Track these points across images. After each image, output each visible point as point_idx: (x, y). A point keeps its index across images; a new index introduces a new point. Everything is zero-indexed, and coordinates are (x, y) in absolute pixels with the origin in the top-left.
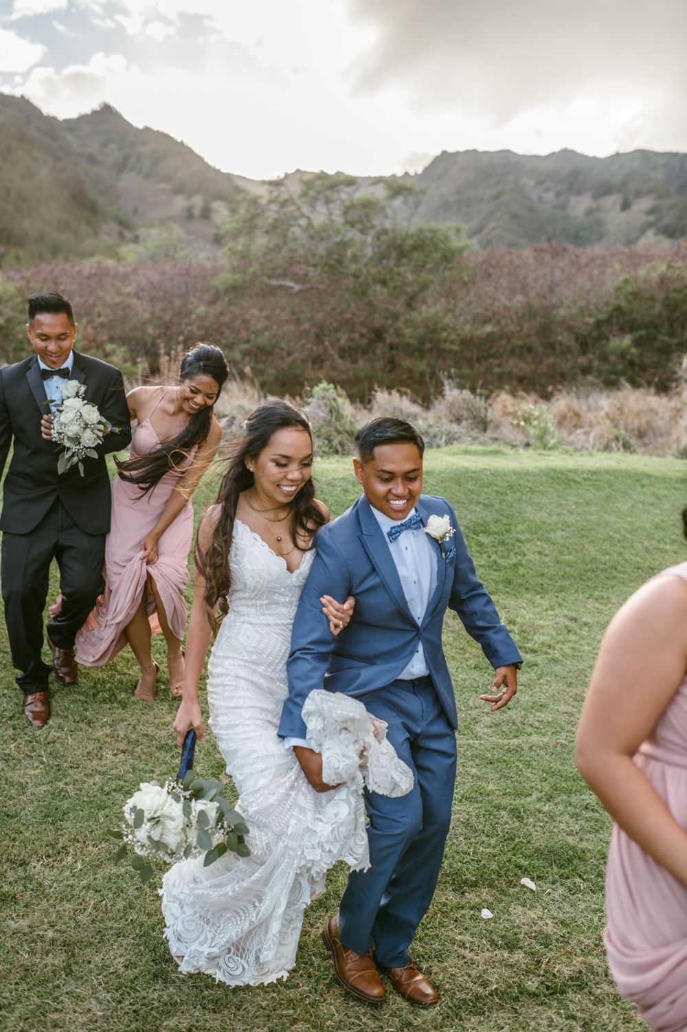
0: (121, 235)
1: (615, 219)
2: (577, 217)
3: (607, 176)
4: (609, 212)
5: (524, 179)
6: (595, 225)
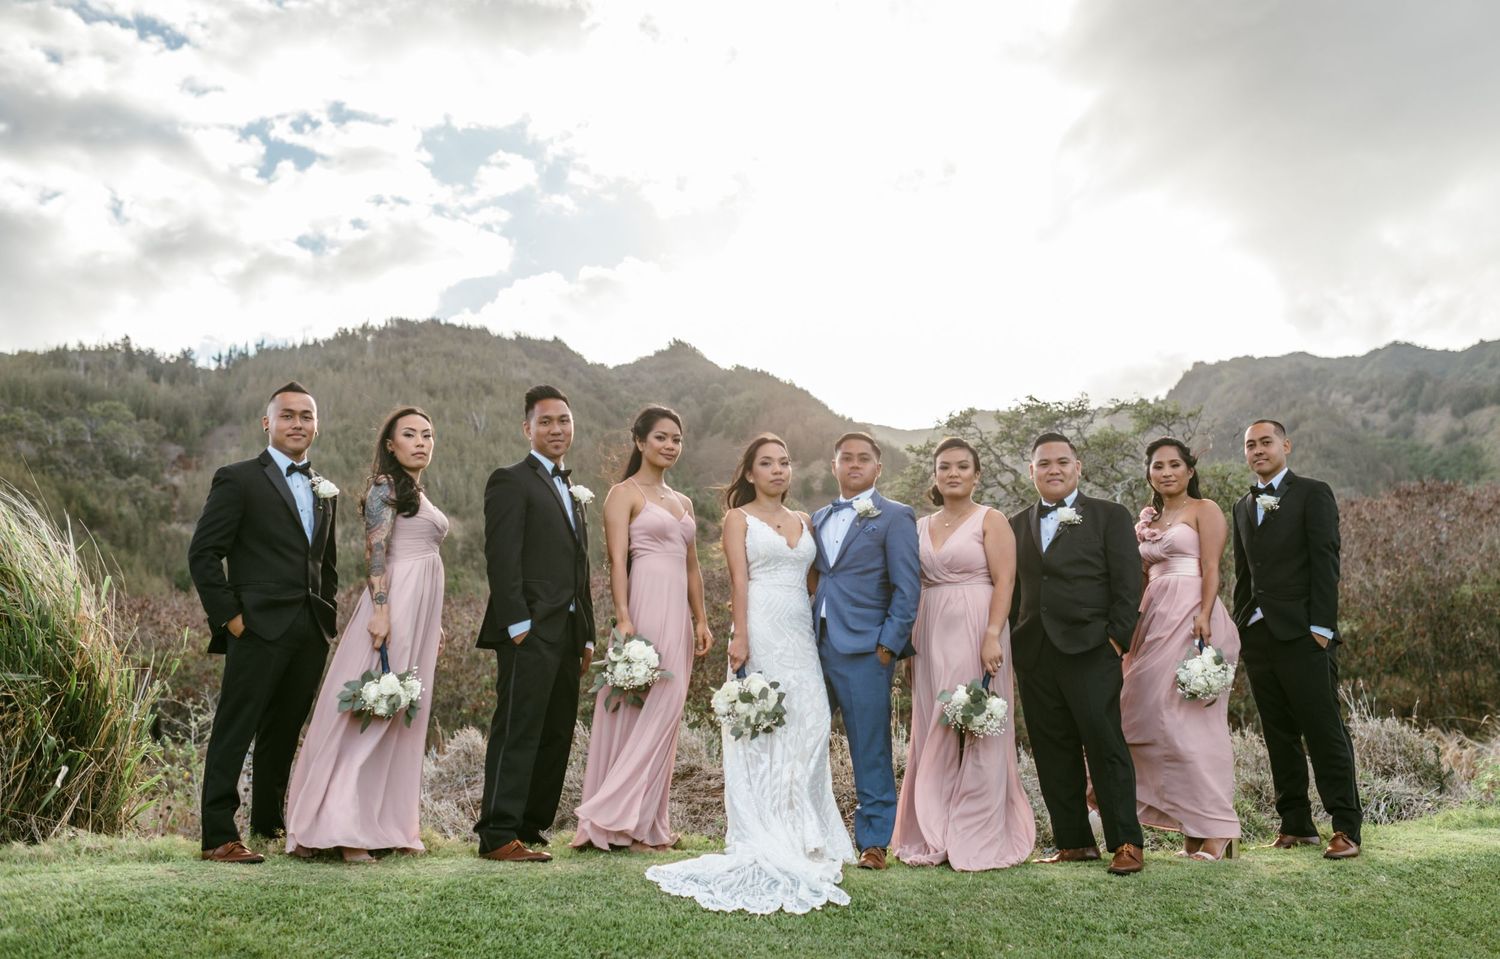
2: (1430, 447)
3: (1471, 379)
4: (1484, 434)
5: (1333, 396)
6: (1465, 458)
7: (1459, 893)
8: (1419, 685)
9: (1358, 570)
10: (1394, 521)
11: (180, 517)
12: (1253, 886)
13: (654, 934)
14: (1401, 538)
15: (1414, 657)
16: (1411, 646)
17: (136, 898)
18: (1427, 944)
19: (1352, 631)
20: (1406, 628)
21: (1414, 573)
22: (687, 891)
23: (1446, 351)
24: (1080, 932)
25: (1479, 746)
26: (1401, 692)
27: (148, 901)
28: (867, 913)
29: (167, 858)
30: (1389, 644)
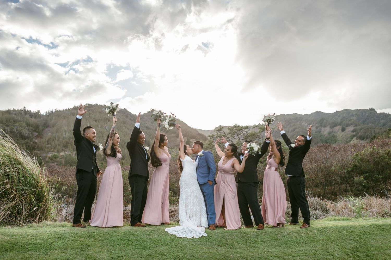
1: (340, 135)
2: (325, 135)
3: (334, 120)
4: (337, 132)
5: (303, 123)
6: (333, 138)
7: (330, 234)
8: (322, 190)
9: (309, 164)
10: (317, 153)
11: (37, 149)
12: (289, 232)
13: (168, 242)
14: (318, 157)
15: (321, 183)
16: (320, 181)
17: (62, 234)
18: (324, 244)
19: (307, 177)
20: (319, 177)
21: (321, 165)
22: (174, 233)
23: (329, 113)
24: (254, 242)
25: (335, 203)
26: (318, 191)
27: (65, 235)
28: (211, 238)
29: (66, 226)
30: (315, 181)
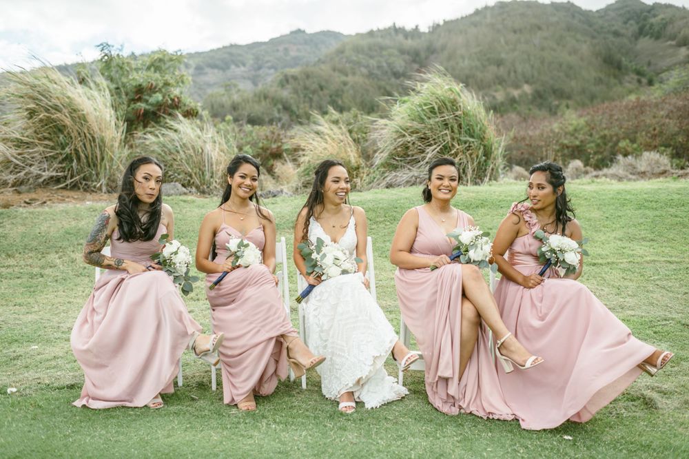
0: (639, 81)
